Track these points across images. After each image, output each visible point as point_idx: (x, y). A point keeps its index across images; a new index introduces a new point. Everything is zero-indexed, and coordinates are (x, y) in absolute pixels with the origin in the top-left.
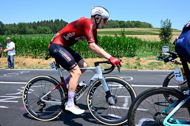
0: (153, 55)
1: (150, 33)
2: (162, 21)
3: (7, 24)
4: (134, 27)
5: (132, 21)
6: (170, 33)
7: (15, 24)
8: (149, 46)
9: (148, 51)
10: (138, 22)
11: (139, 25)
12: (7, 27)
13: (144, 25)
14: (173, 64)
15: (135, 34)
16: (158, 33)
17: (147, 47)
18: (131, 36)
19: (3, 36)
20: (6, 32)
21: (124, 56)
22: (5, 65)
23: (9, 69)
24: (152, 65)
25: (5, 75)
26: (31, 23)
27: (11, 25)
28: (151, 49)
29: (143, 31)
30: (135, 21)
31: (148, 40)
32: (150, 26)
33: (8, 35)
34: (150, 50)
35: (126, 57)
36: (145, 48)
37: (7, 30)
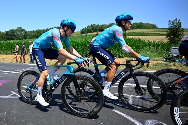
0: (159, 56)
1: (154, 34)
2: (170, 21)
3: (29, 31)
4: (136, 29)
5: (134, 23)
6: (180, 33)
7: (34, 31)
8: (154, 46)
9: (152, 52)
10: (141, 23)
11: (142, 26)
12: (29, 33)
13: (147, 26)
14: (184, 66)
15: (137, 36)
16: (165, 33)
17: (151, 48)
18: (133, 37)
19: (27, 40)
20: (28, 37)
21: (126, 56)
22: (28, 61)
23: (31, 64)
24: (158, 66)
25: (28, 68)
26: (45, 29)
27: (31, 32)
28: (156, 49)
29: (146, 32)
30: (137, 23)
31: (153, 41)
32: (154, 27)
33: (29, 39)
34: (155, 51)
35: (128, 57)
36: (150, 49)
37: (29, 35)
